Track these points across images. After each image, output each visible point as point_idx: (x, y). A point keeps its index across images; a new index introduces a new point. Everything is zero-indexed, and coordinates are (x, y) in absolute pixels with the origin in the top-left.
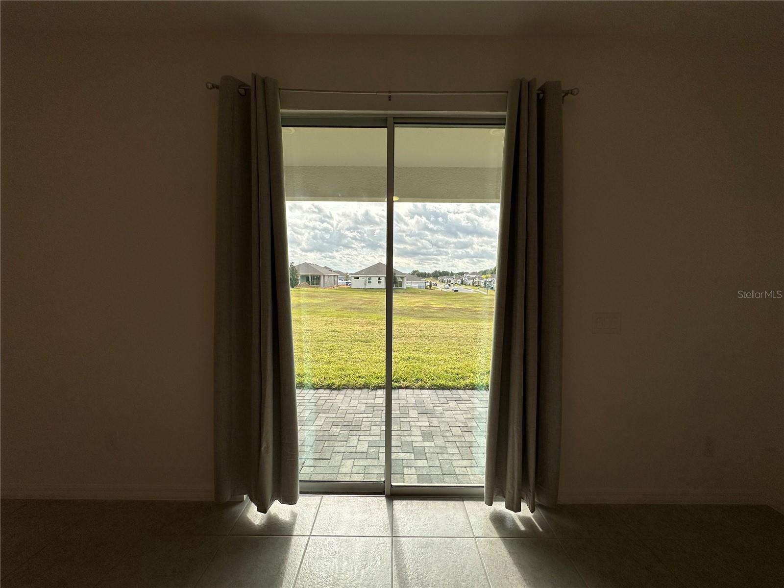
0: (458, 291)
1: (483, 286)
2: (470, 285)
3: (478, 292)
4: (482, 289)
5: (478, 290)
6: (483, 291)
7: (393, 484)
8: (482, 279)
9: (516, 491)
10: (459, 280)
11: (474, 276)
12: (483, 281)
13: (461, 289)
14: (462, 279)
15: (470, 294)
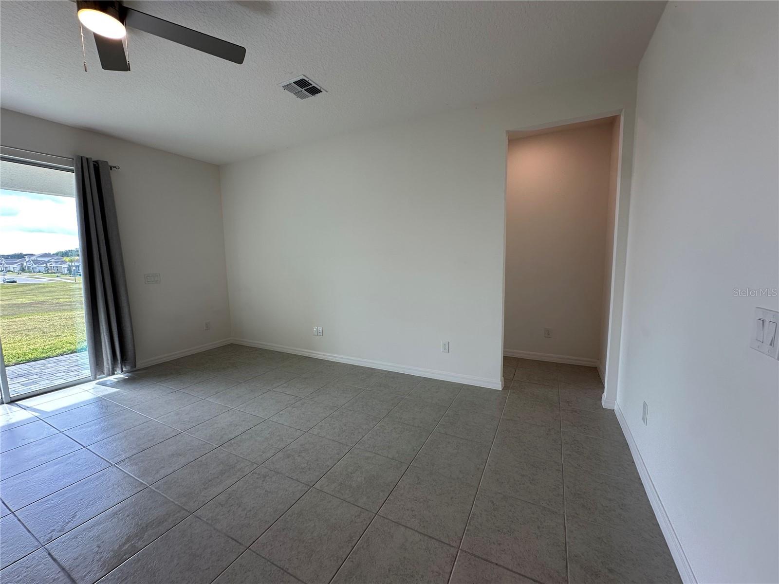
0: (15, 282)
1: (66, 272)
2: (40, 272)
3: (57, 281)
4: (64, 277)
5: (58, 279)
6: (68, 279)
7: (11, 396)
8: (64, 262)
9: (110, 365)
10: (15, 266)
11: (46, 259)
12: (66, 266)
13: (23, 278)
14: (22, 265)
15: (43, 284)
